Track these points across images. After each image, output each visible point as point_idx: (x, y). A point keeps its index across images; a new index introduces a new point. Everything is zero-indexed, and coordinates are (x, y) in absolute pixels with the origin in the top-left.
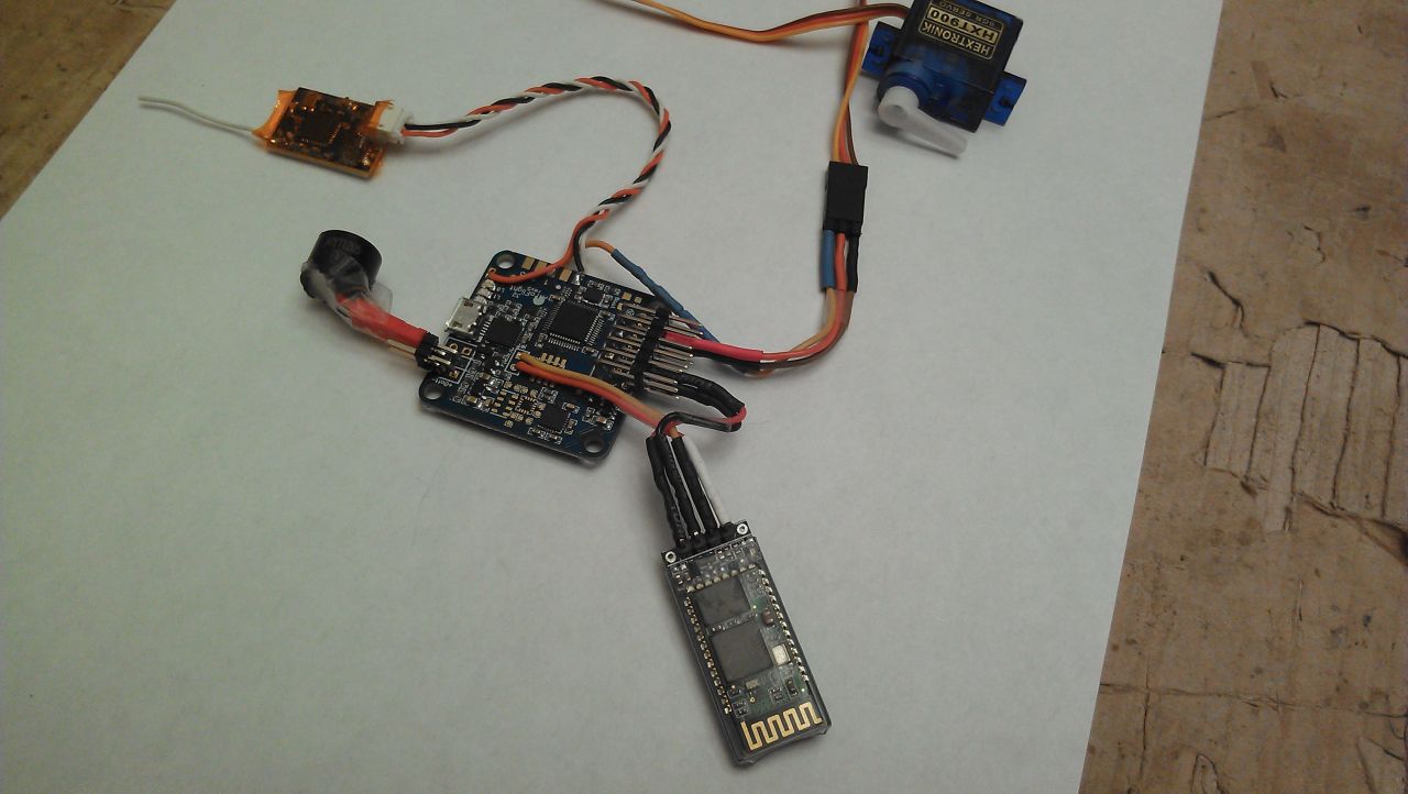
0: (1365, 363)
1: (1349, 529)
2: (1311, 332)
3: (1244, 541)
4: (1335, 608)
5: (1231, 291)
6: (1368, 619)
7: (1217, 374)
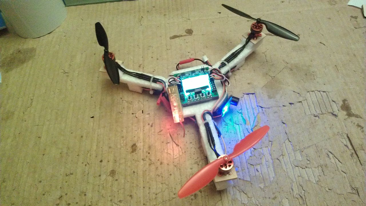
0: (317, 94)
1: (325, 115)
2: (308, 93)
3: (315, 122)
4: (329, 125)
5: (297, 92)
6: (333, 125)
7: (301, 103)
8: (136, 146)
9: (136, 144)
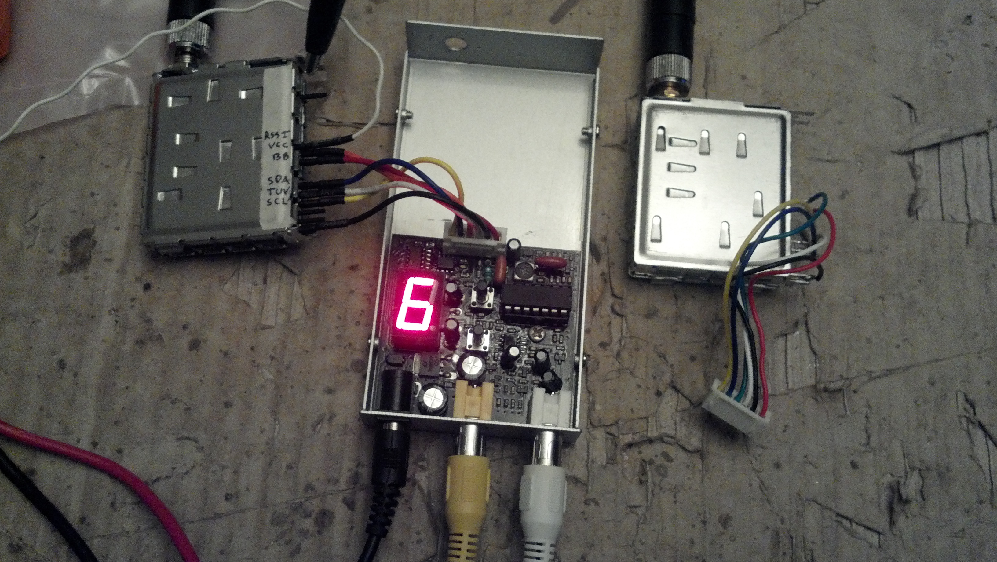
5: (905, 99)
8: (95, 243)
9: (97, 230)
